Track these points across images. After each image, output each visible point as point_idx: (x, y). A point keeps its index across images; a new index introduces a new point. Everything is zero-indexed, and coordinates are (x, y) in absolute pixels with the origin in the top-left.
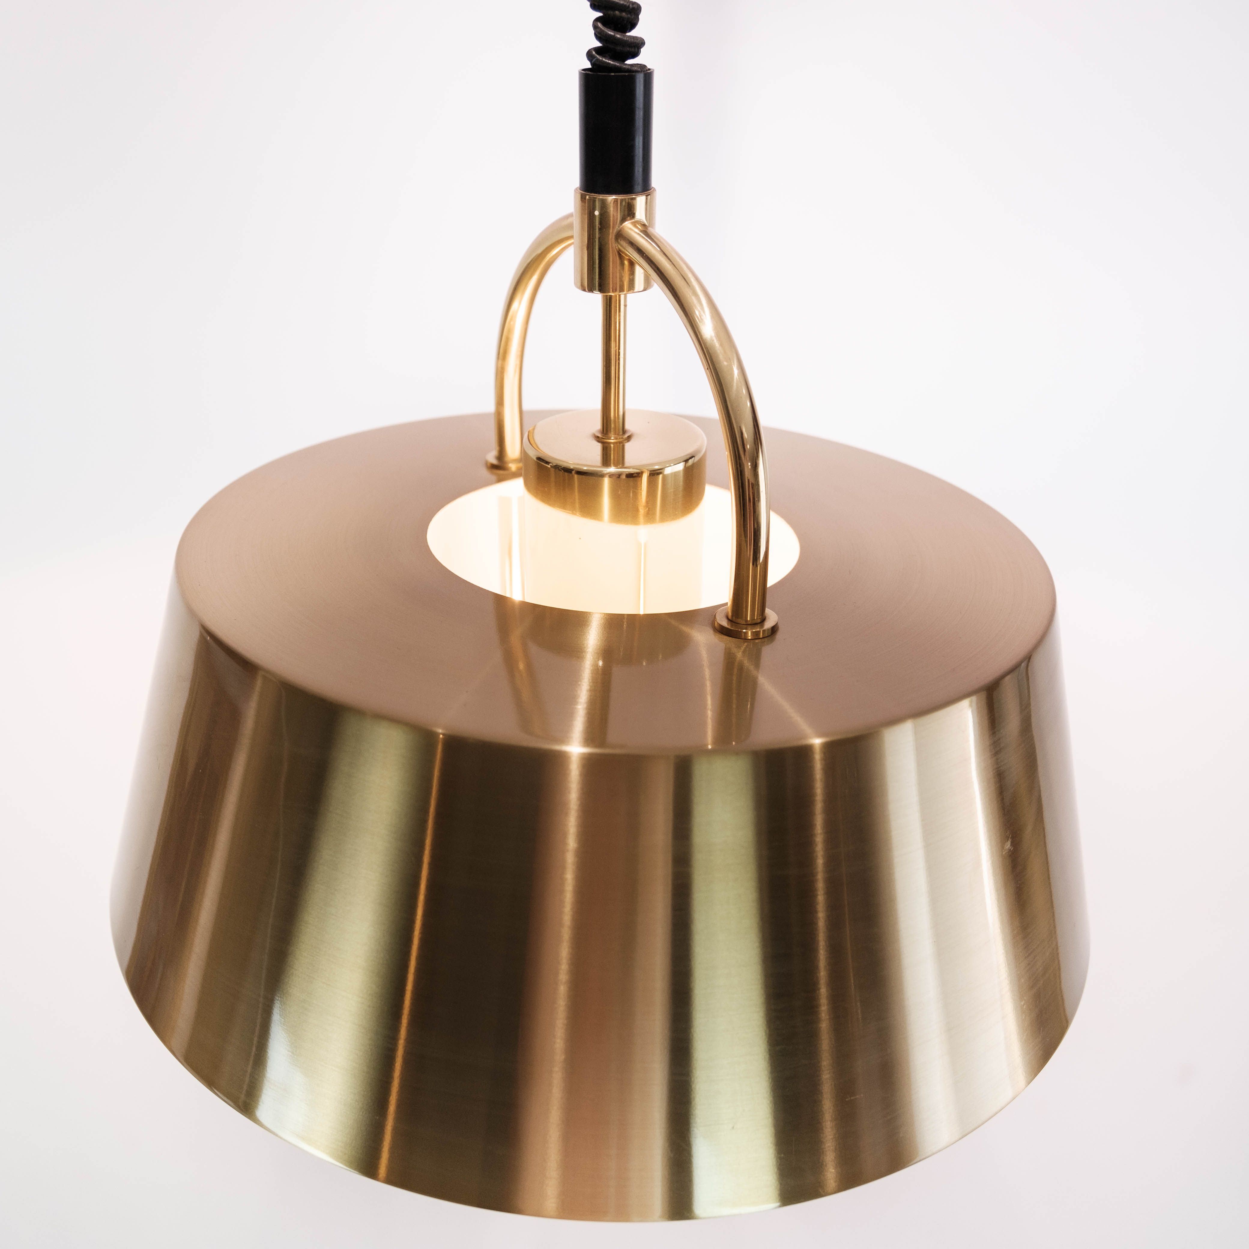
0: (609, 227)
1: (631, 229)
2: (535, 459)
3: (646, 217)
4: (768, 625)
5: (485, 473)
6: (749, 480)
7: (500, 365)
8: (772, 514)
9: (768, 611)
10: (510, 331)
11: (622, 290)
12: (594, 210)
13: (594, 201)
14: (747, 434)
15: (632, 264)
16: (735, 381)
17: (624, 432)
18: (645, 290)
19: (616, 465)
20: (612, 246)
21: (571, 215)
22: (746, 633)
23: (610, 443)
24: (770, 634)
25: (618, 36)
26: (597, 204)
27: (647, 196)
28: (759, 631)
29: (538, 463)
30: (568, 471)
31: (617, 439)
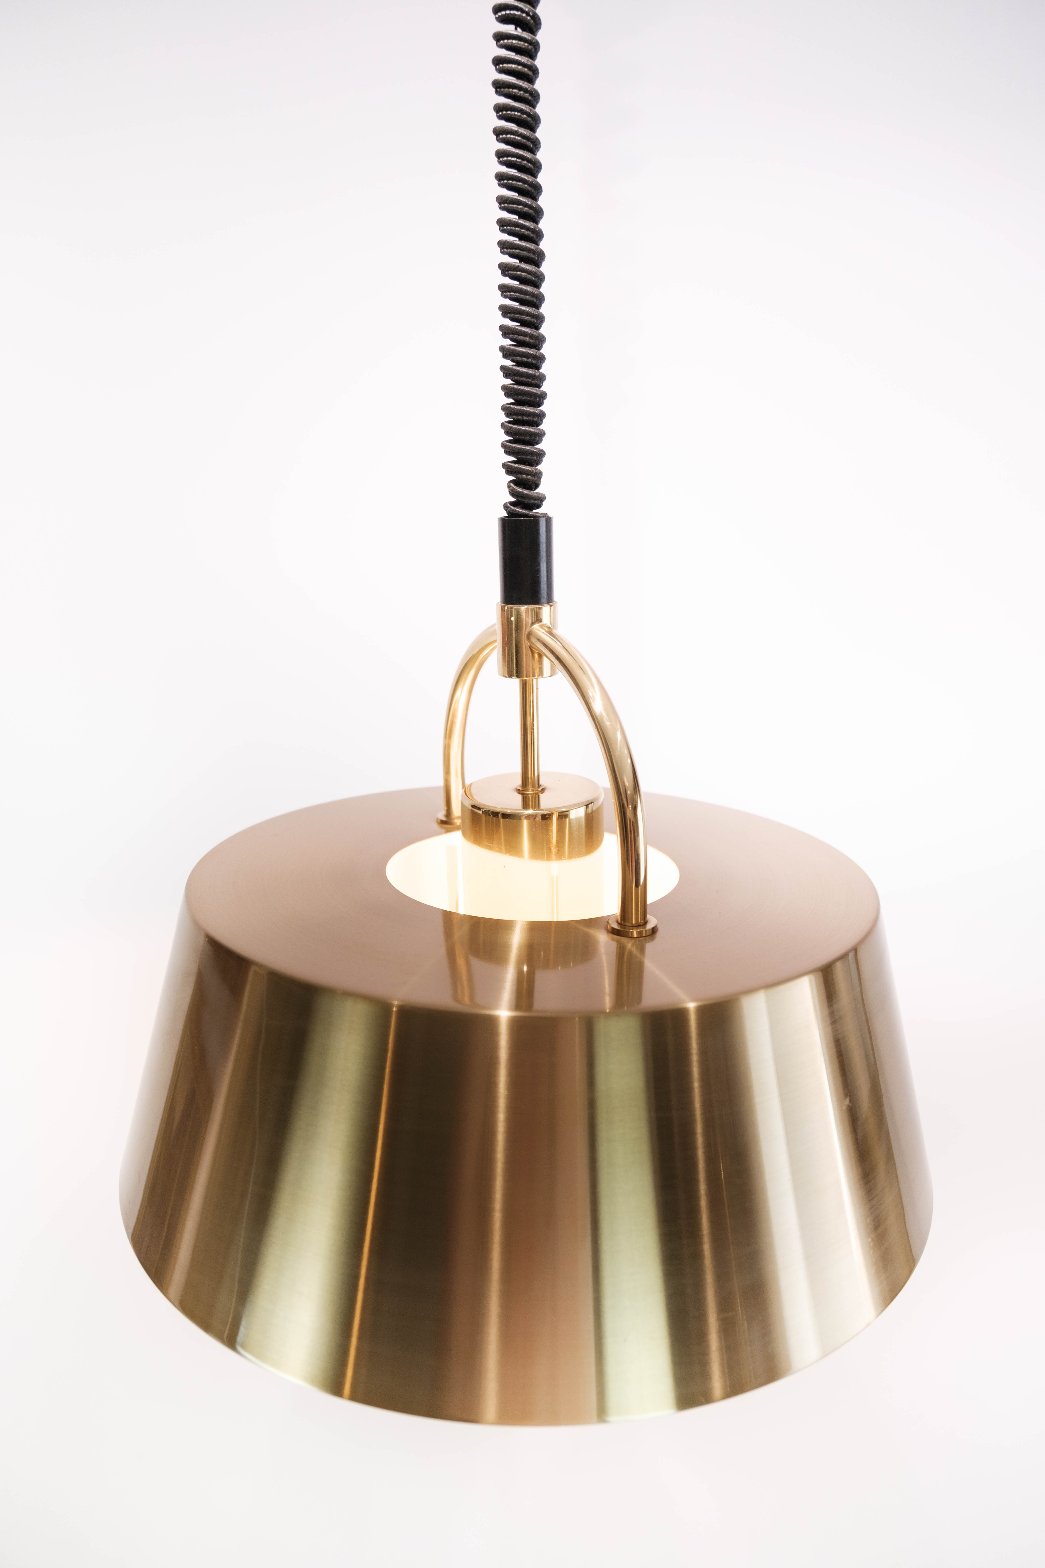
0: (523, 630)
1: (538, 630)
2: (470, 808)
3: (550, 622)
4: (649, 926)
5: (436, 827)
6: (630, 820)
7: (447, 742)
8: (649, 848)
9: (649, 917)
10: (454, 716)
11: (534, 676)
12: (511, 616)
13: (511, 611)
14: (628, 782)
15: (540, 656)
16: (619, 742)
17: (539, 786)
18: (551, 676)
19: (534, 808)
20: (525, 644)
21: (494, 625)
22: (632, 933)
23: (528, 794)
24: (651, 933)
25: (525, 492)
26: (514, 612)
27: (551, 606)
28: (642, 931)
29: (472, 811)
30: (495, 814)
31: (533, 791)
